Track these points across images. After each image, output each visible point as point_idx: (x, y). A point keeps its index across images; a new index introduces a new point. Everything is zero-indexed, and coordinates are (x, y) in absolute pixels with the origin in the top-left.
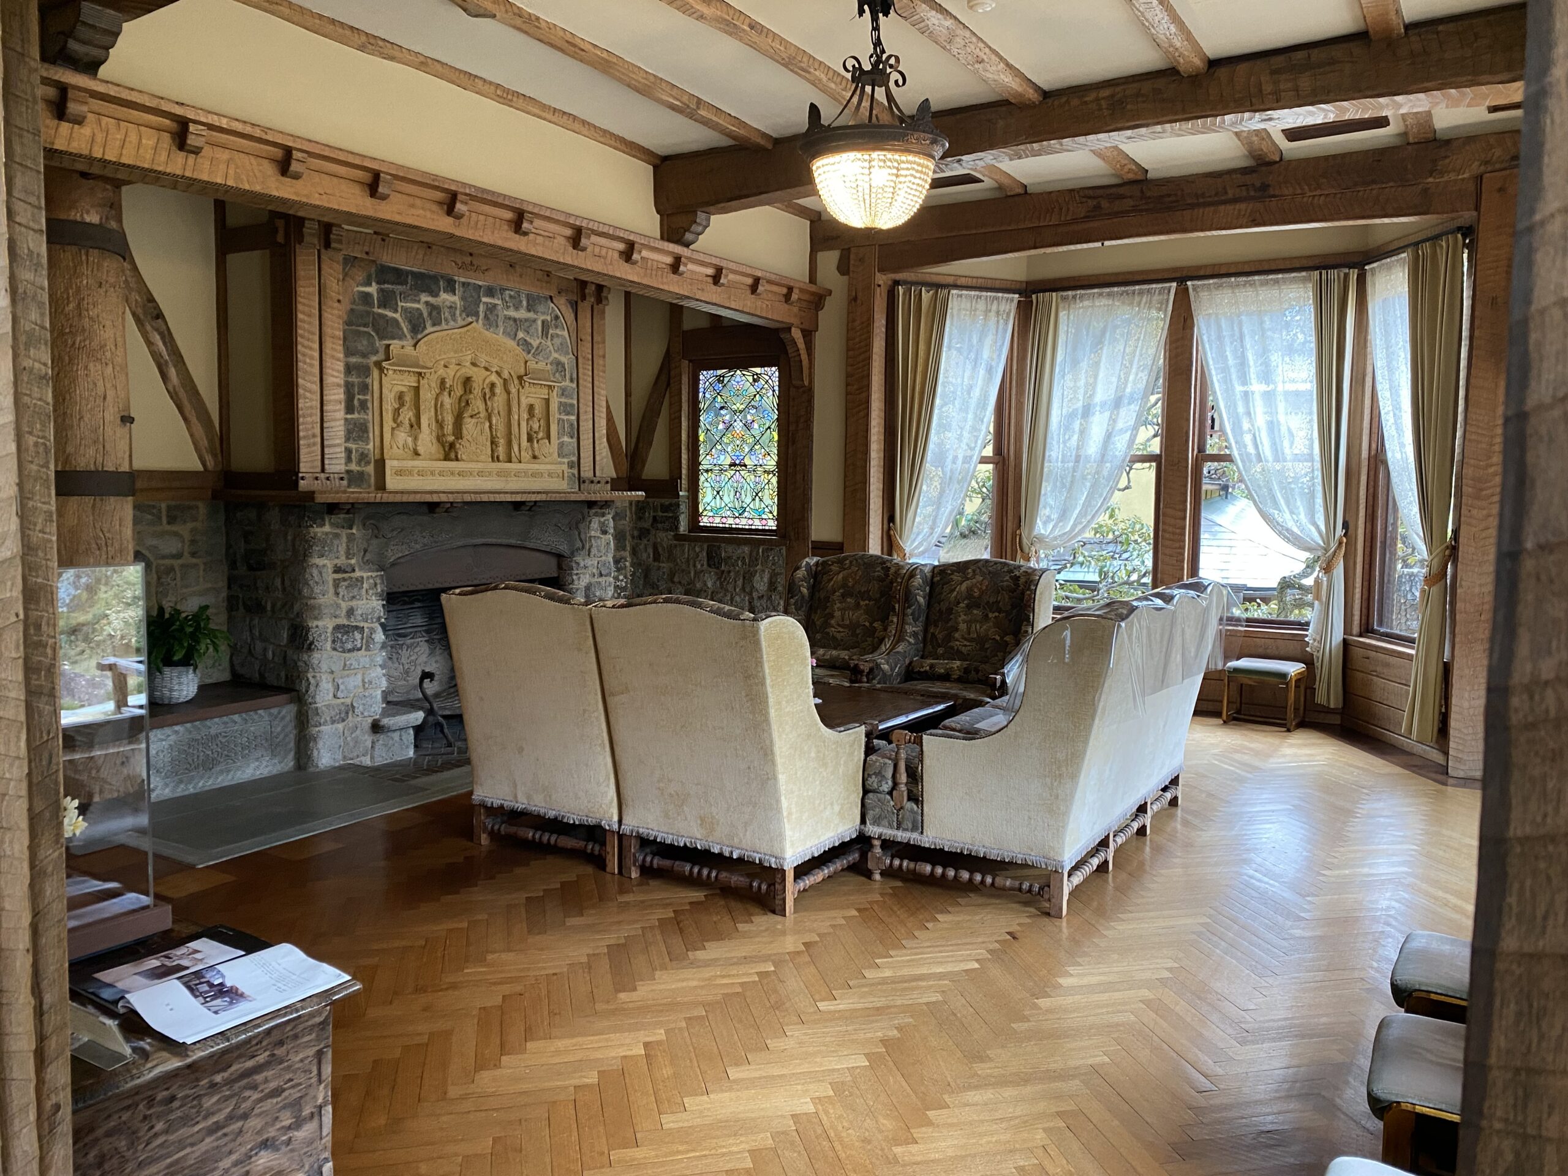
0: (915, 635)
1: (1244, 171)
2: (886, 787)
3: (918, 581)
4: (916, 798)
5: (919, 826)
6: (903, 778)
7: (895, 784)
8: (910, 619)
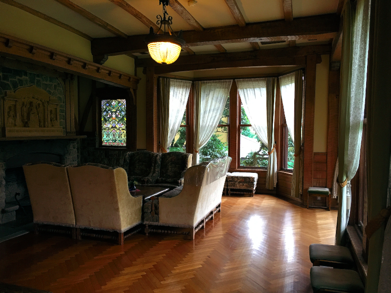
0: (158, 171)
1: (251, 52)
2: (149, 211)
3: (158, 157)
4: (157, 213)
5: (158, 220)
6: (154, 208)
7: (152, 210)
8: (156, 167)
